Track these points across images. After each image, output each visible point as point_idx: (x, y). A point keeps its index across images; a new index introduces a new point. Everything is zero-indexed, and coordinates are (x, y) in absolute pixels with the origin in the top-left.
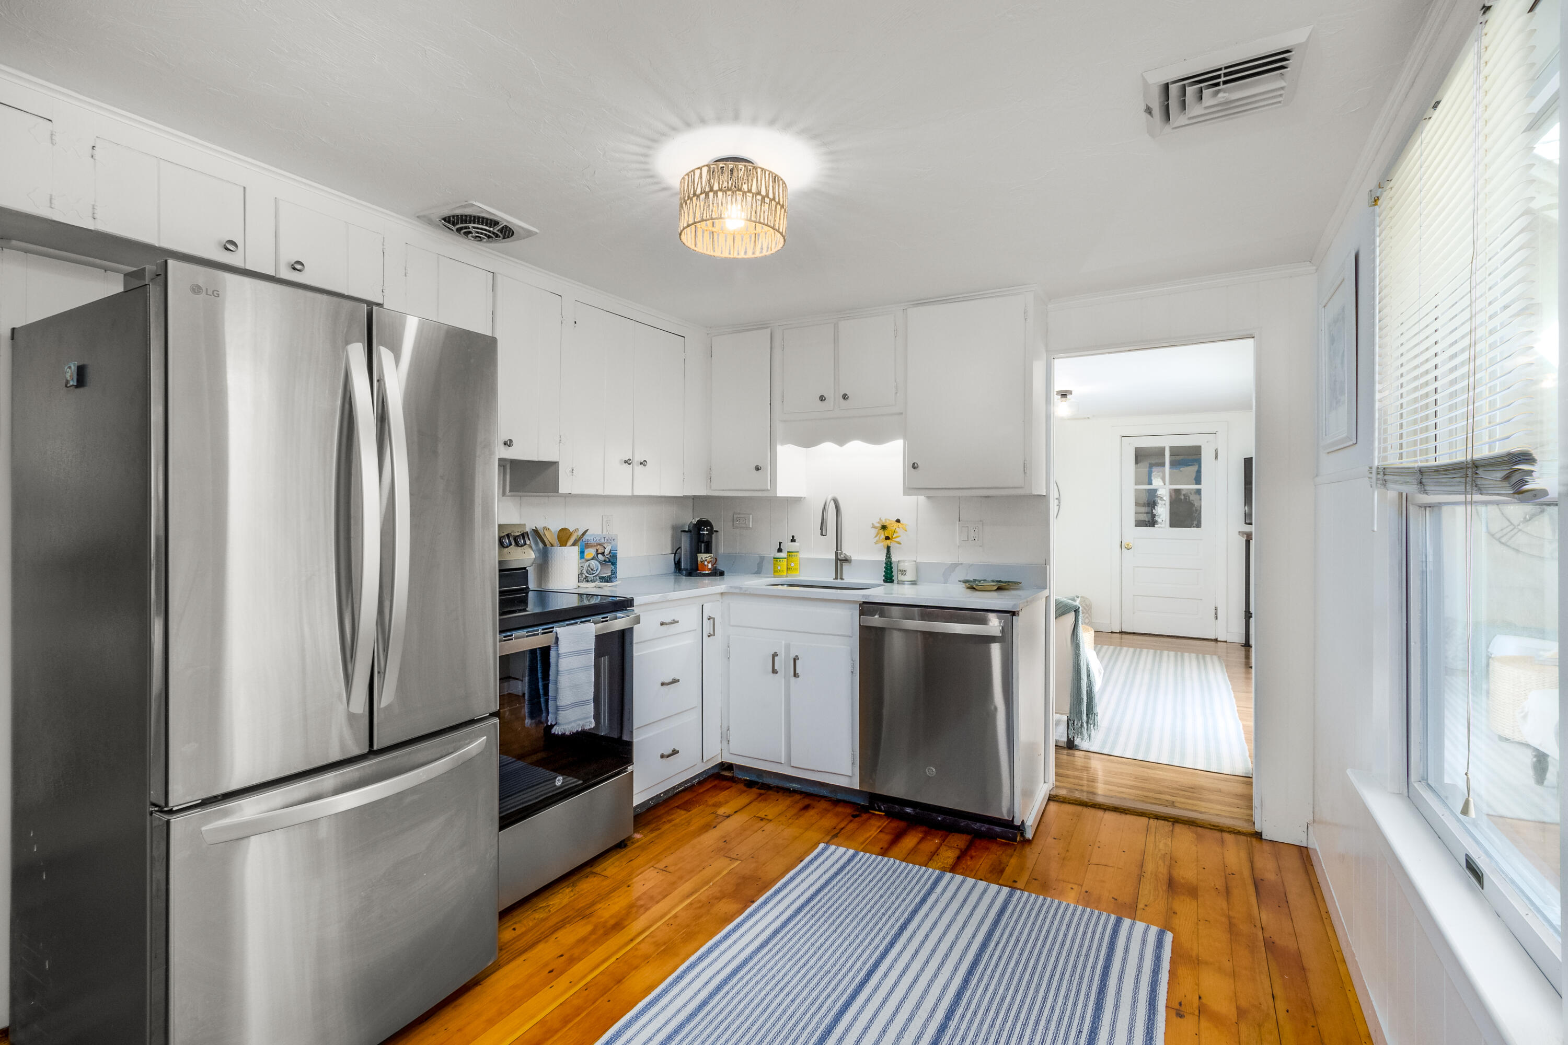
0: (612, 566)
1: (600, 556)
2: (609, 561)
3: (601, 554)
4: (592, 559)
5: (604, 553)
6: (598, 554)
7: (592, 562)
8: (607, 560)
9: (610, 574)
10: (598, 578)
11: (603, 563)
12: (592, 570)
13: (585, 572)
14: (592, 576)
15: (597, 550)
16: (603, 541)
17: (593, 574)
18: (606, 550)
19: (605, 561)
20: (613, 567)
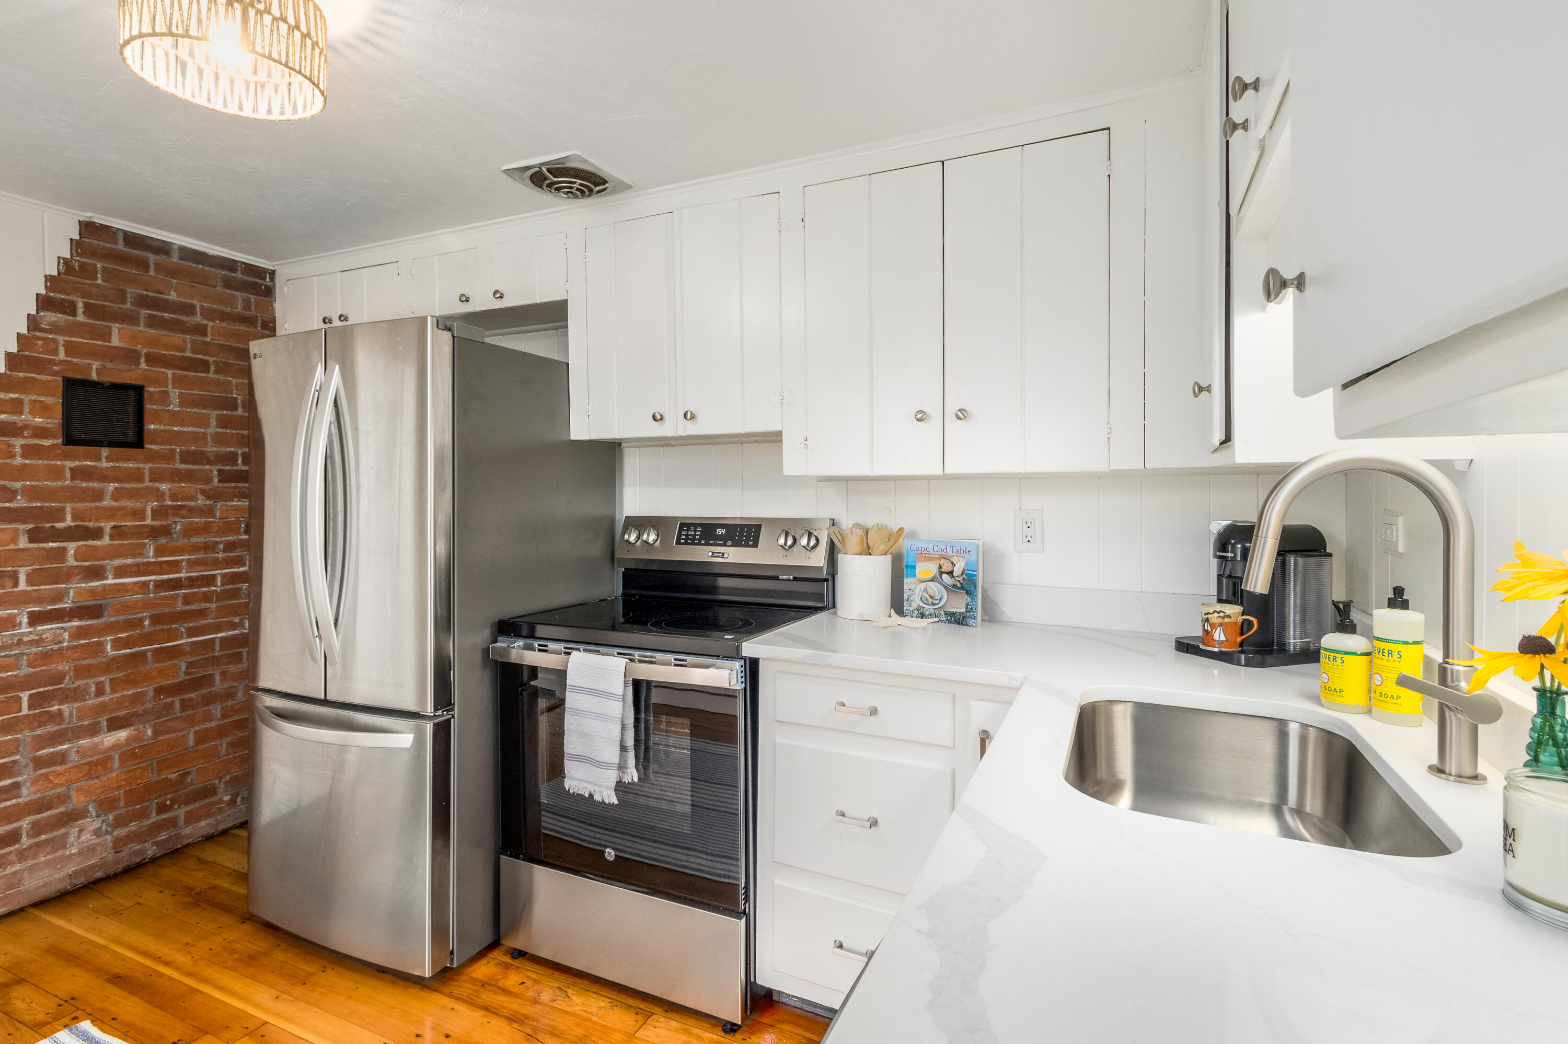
0: (966, 597)
1: (945, 576)
2: (962, 588)
3: (947, 573)
4: (932, 580)
5: (952, 572)
6: (941, 573)
7: (932, 584)
8: (959, 585)
9: (964, 610)
10: (942, 613)
11: (952, 589)
12: (931, 597)
13: (918, 600)
14: (932, 607)
15: (940, 567)
16: (949, 552)
17: (933, 604)
18: (956, 569)
19: (954, 586)
20: (969, 600)
